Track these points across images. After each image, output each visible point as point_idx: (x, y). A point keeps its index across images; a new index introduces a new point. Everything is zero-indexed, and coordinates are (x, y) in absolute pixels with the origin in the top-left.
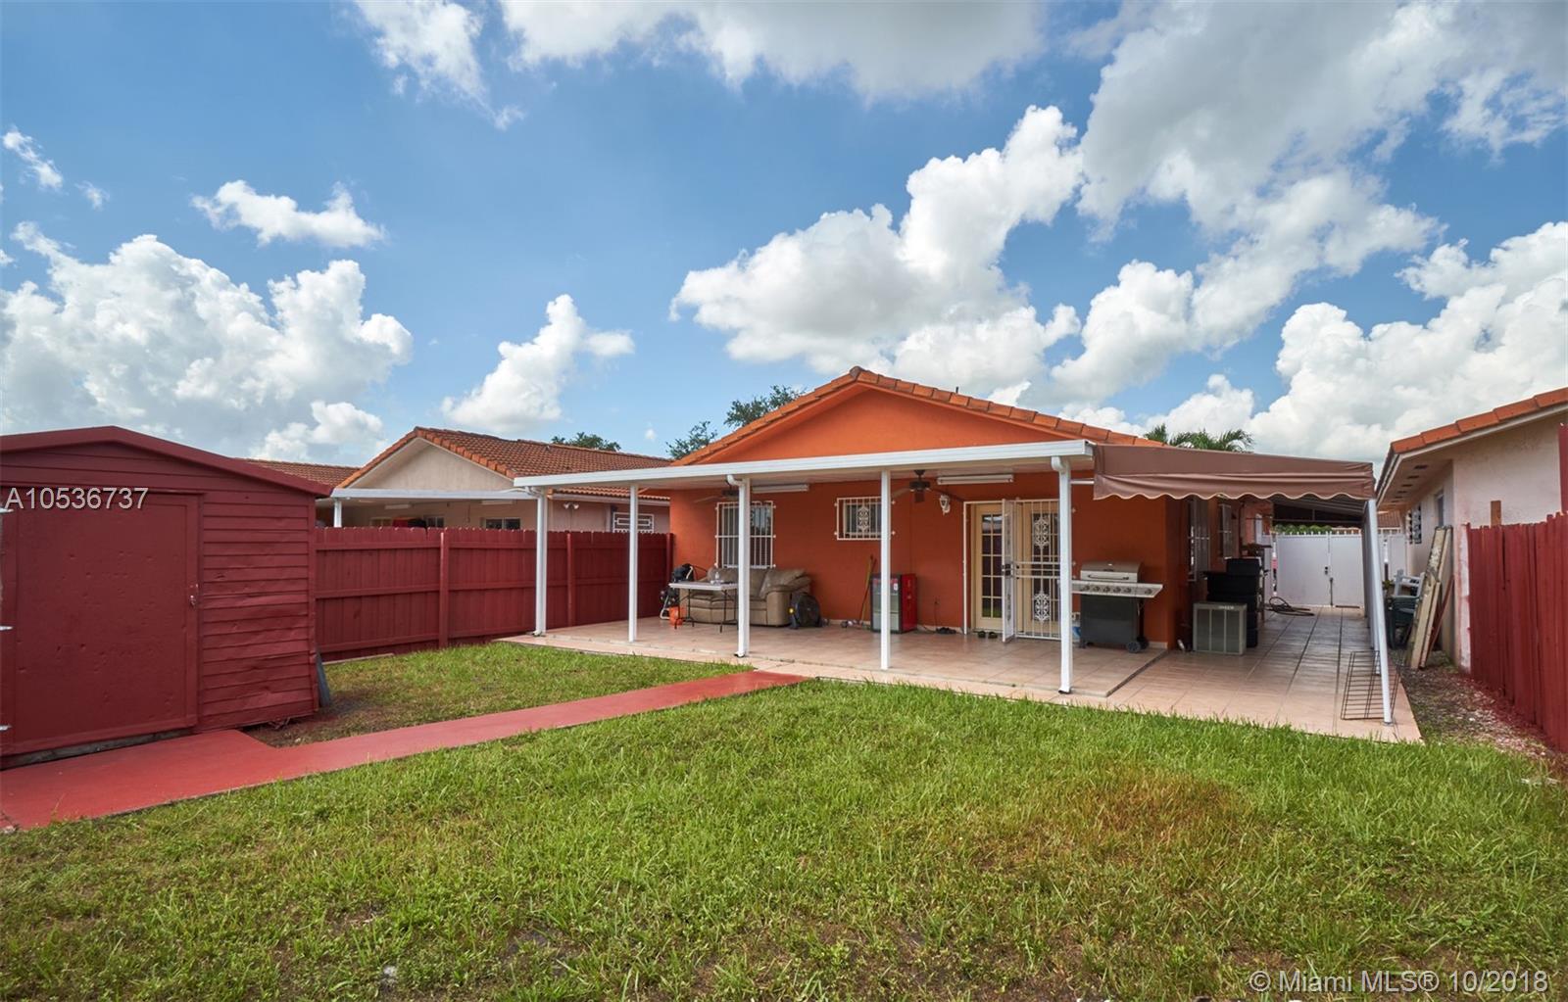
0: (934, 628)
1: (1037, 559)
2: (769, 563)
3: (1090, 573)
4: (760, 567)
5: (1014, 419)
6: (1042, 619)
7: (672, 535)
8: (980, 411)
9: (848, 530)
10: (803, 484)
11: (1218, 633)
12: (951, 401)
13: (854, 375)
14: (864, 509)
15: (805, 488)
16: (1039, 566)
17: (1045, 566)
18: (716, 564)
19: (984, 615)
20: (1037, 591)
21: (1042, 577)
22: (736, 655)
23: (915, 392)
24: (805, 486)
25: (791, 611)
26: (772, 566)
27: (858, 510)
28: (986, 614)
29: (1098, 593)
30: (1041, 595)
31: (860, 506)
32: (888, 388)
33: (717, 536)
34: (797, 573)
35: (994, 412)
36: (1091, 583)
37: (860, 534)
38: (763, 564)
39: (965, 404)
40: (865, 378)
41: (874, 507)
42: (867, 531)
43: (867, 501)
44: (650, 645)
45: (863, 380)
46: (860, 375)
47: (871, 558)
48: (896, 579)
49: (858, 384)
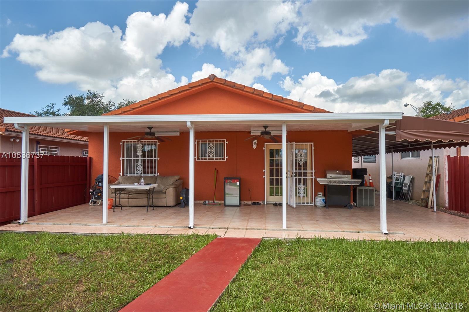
0: (250, 202)
1: (299, 169)
2: (155, 173)
3: (331, 175)
4: (150, 175)
5: (294, 106)
6: (302, 196)
7: (90, 158)
8: (278, 101)
9: (202, 156)
10: (178, 132)
11: (366, 198)
12: (263, 96)
13: (212, 78)
14: (211, 145)
15: (178, 134)
16: (301, 173)
17: (304, 173)
18: (121, 174)
19: (270, 195)
20: (299, 184)
21: (302, 177)
22: (190, 228)
23: (245, 90)
24: (178, 133)
25: (181, 198)
26: (157, 174)
27: (208, 146)
28: (271, 194)
29: (336, 184)
30: (301, 185)
31: (209, 144)
32: (230, 86)
33: (121, 159)
34: (177, 177)
35: (285, 102)
36: (332, 180)
37: (209, 158)
38: (152, 173)
39: (271, 98)
40: (218, 81)
41: (216, 145)
42: (213, 156)
43: (213, 141)
44: (121, 225)
45: (217, 81)
46: (215, 79)
47: (215, 169)
48: (238, 180)
49: (213, 83)
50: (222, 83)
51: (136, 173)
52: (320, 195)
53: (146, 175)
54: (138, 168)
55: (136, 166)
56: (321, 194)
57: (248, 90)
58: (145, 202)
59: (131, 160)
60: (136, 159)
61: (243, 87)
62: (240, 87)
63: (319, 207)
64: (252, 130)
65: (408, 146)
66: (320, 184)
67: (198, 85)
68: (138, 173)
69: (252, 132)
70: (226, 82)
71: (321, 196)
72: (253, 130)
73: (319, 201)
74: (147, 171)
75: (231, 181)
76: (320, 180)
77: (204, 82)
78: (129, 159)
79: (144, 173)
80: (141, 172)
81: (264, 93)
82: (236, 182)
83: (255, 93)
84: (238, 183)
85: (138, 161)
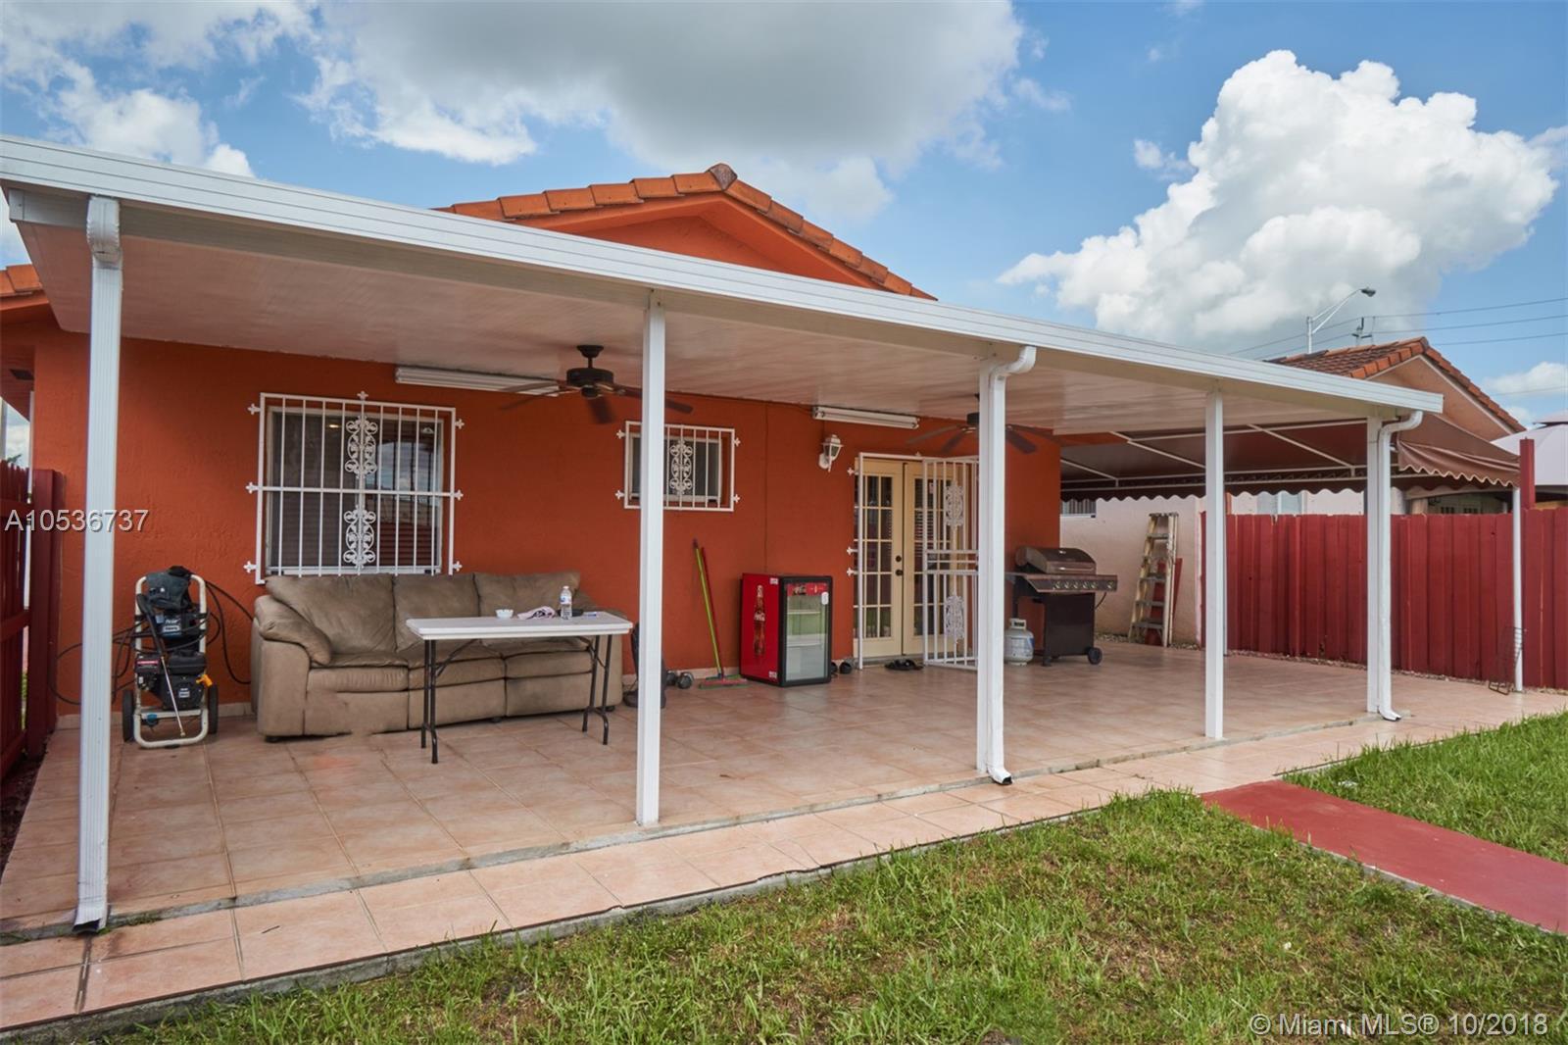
3: (1055, 564)
4: (415, 570)
13: (726, 179)
14: (683, 447)
18: (253, 567)
23: (832, 252)
26: (451, 566)
31: (673, 443)
32: (785, 228)
33: (259, 489)
37: (674, 498)
40: (742, 193)
41: (701, 447)
42: (687, 492)
43: (688, 433)
44: (738, 818)
45: (740, 197)
46: (732, 186)
47: (695, 545)
48: (825, 585)
49: (724, 200)
50: (757, 206)
51: (344, 564)
52: (1021, 628)
53: (396, 570)
54: (351, 537)
55: (344, 530)
56: (1022, 625)
57: (842, 255)
58: (490, 698)
59: (311, 498)
60: (341, 491)
61: (827, 240)
62: (818, 239)
63: (1018, 664)
64: (820, 403)
65: (1112, 483)
66: (1039, 591)
67: (672, 193)
68: (352, 564)
69: (820, 409)
70: (774, 206)
71: (1024, 628)
72: (824, 403)
73: (1023, 644)
74: (400, 553)
75: (805, 591)
76: (1038, 580)
77: (695, 188)
78: (322, 490)
79: (387, 560)
80: (372, 556)
81: (889, 277)
82: (820, 593)
83: (862, 269)
84: (825, 598)
85: (350, 502)
